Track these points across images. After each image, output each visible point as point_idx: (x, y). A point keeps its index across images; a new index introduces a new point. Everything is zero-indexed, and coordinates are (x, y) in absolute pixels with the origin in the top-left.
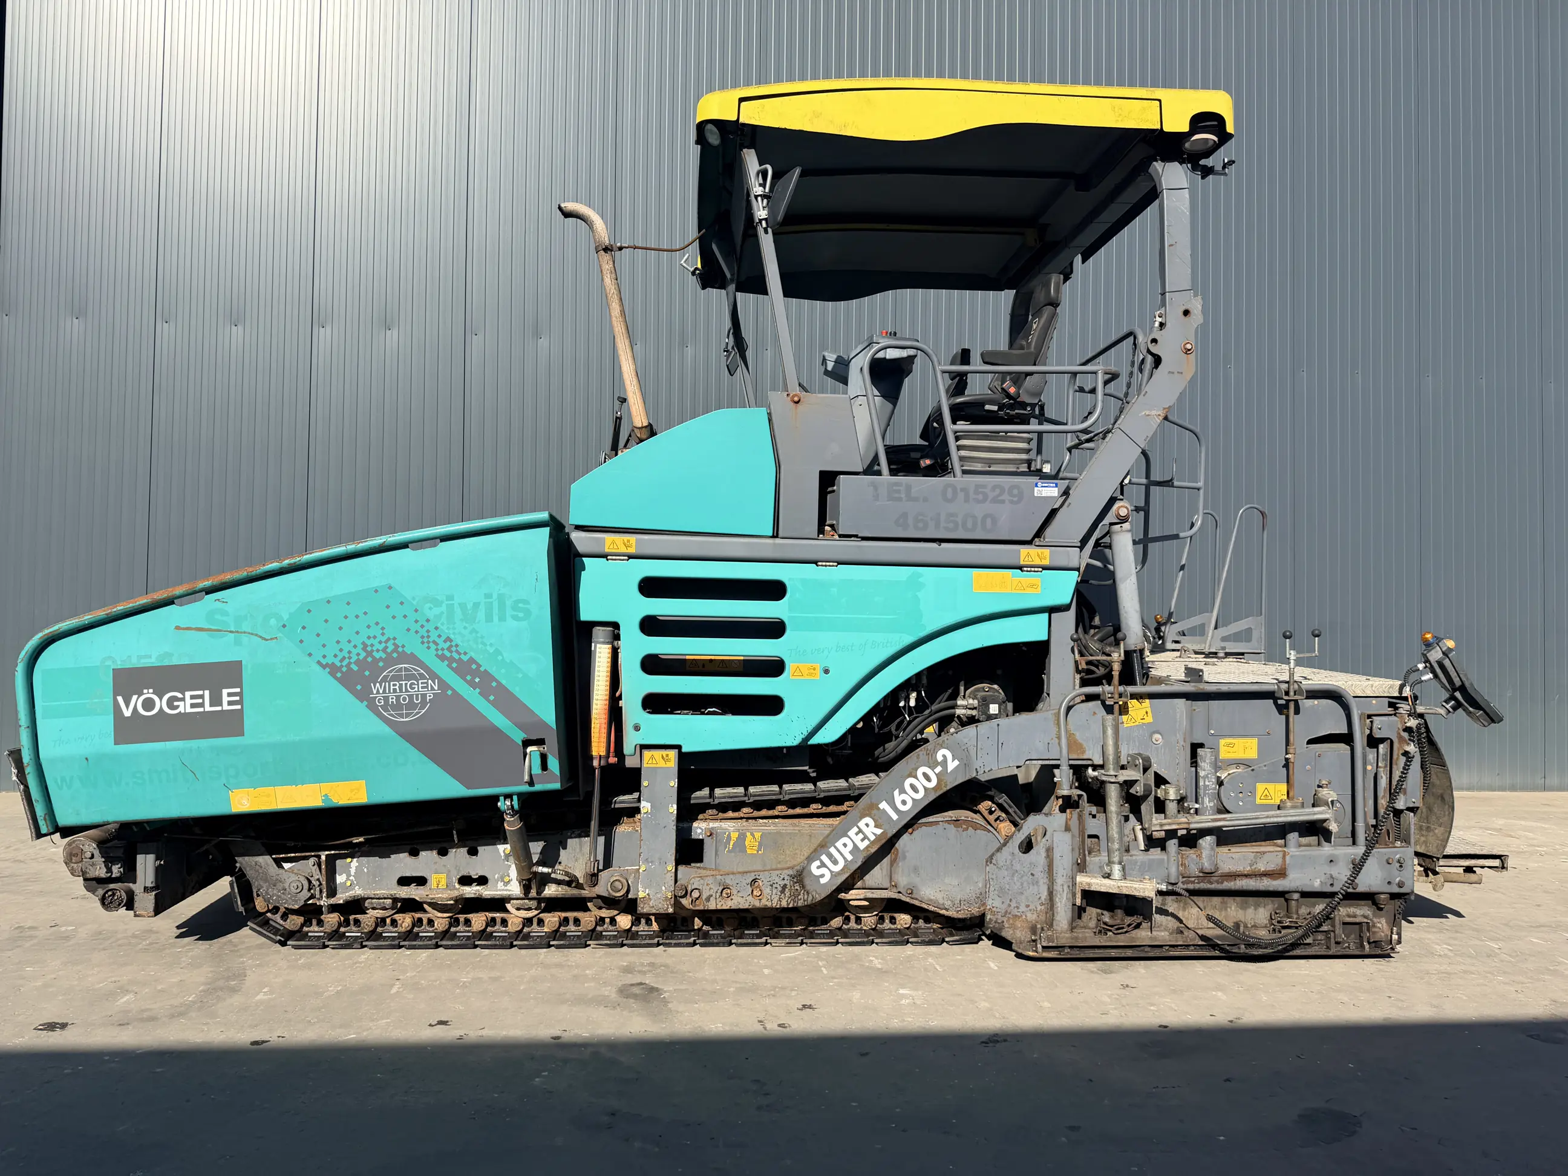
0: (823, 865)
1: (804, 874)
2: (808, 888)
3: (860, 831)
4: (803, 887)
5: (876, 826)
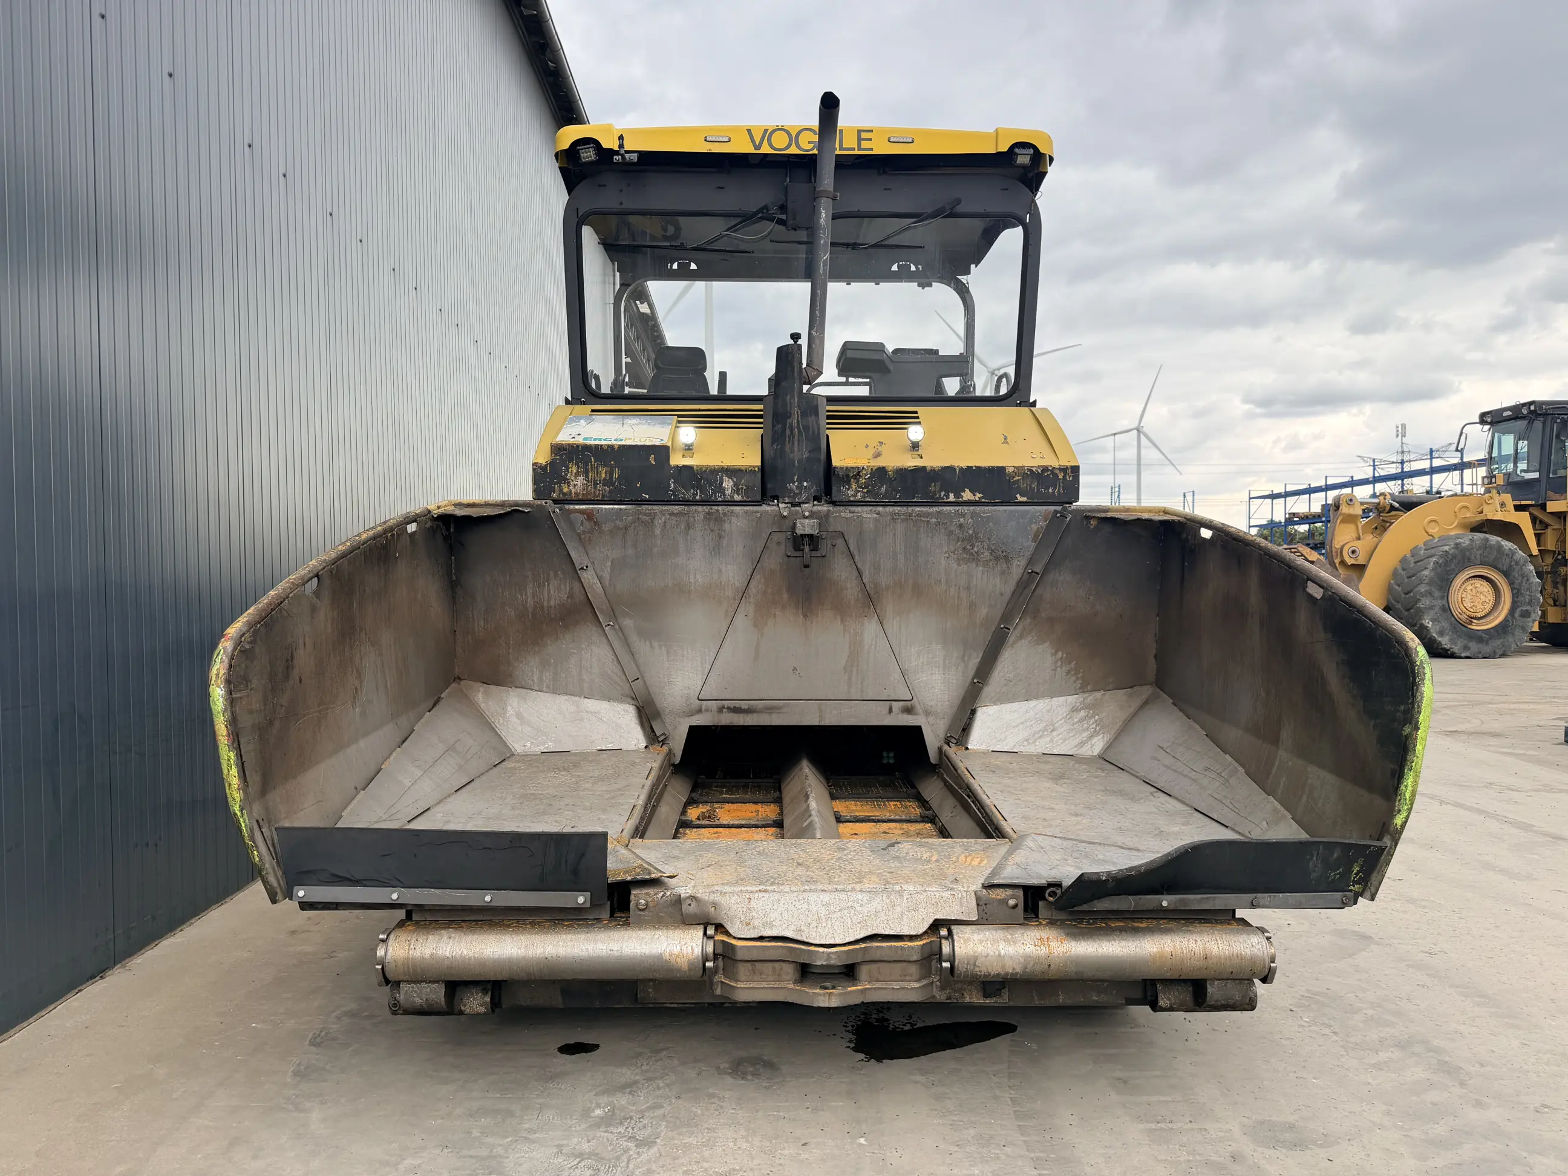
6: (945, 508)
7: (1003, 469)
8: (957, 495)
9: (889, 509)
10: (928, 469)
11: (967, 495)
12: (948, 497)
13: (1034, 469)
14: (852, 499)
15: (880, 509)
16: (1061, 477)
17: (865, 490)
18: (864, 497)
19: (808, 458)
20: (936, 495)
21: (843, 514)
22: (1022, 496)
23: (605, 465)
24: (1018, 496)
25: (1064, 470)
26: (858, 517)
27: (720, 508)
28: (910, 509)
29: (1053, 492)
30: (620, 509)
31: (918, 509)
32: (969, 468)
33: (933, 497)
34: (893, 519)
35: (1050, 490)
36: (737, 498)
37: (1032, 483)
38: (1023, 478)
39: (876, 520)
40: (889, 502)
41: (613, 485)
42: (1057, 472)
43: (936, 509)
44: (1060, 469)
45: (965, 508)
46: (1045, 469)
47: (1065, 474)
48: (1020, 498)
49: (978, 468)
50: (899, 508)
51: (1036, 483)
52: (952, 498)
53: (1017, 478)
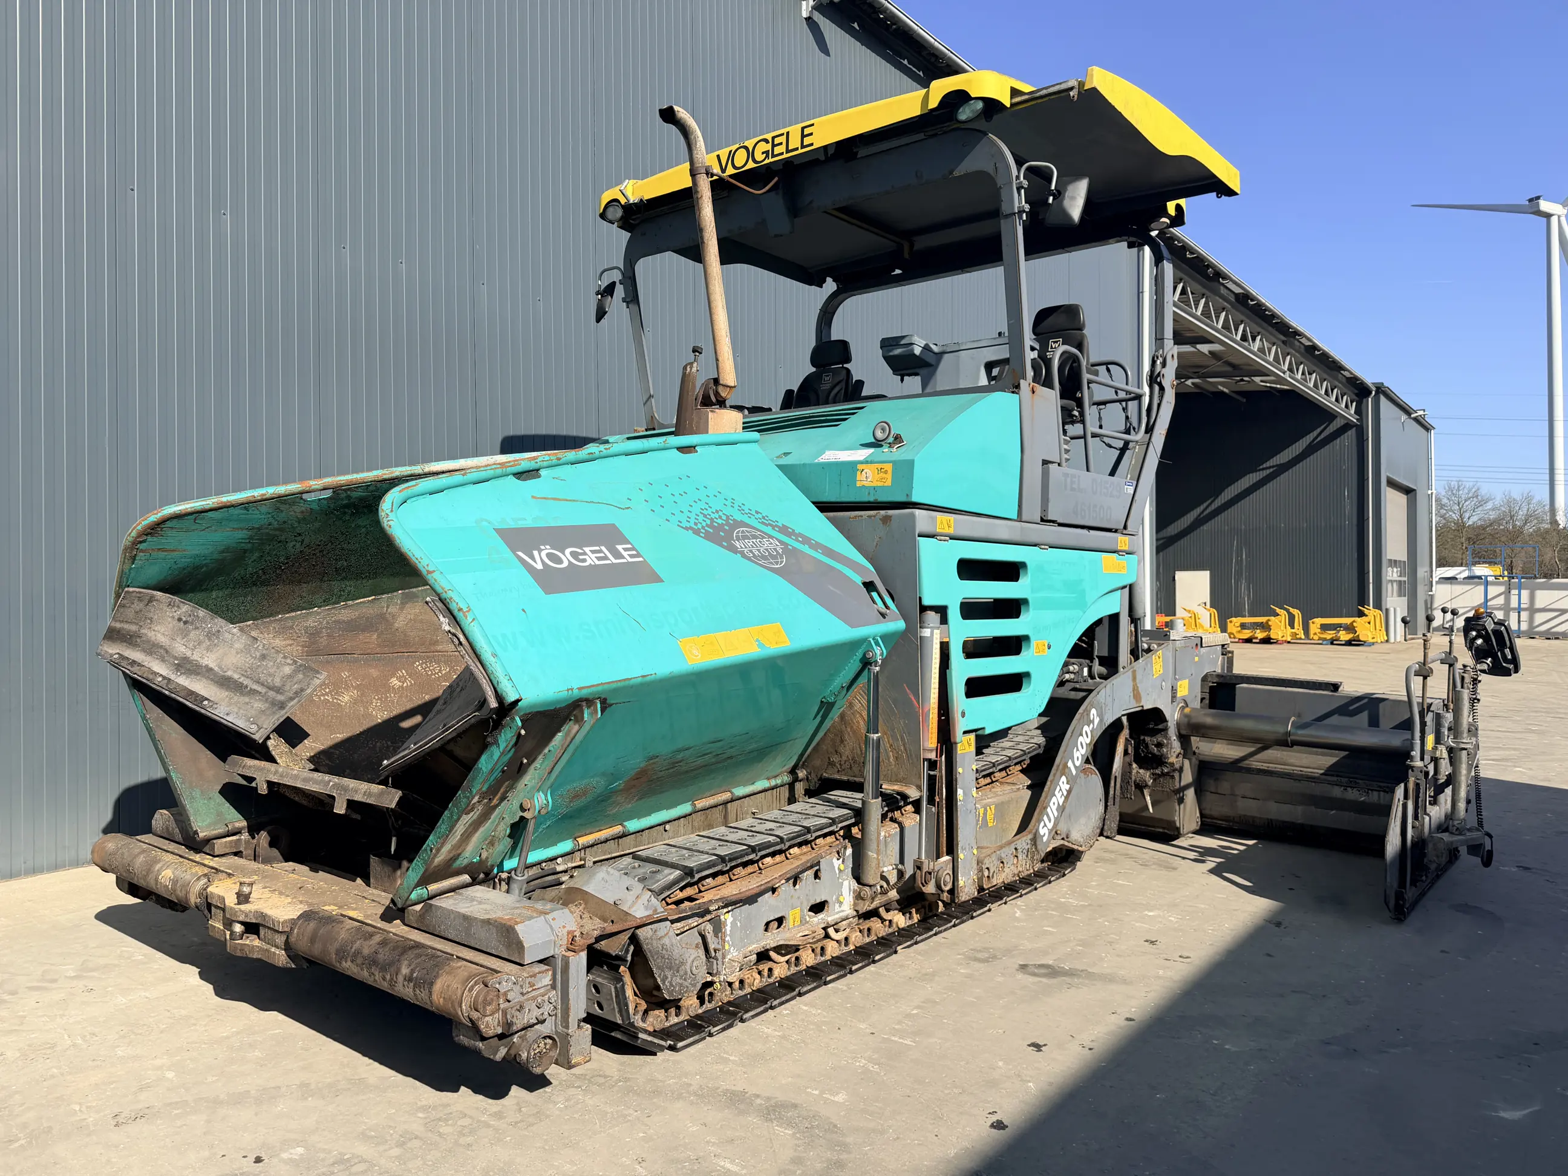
0: (1045, 825)
1: (1037, 836)
2: (1039, 847)
3: (1061, 789)
4: (1036, 848)
5: (1067, 783)
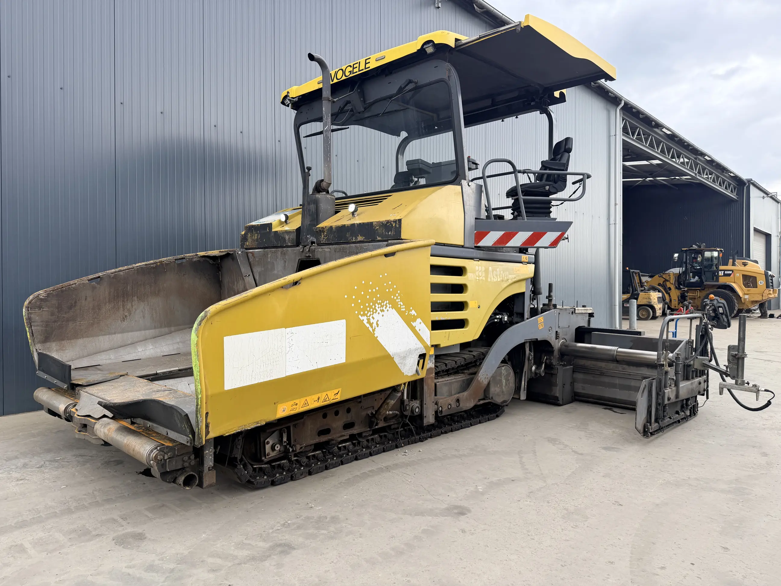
6: (351, 245)
7: (372, 223)
8: (356, 238)
9: (334, 246)
10: (346, 225)
11: (360, 238)
12: (353, 240)
13: (384, 222)
14: (322, 242)
15: (331, 246)
16: (394, 226)
17: (326, 238)
18: (325, 241)
19: (309, 224)
20: (348, 238)
21: (319, 250)
22: (379, 237)
23: (257, 233)
24: (377, 237)
25: (395, 221)
26: (324, 250)
27: (285, 249)
28: (340, 246)
29: (391, 234)
30: (260, 251)
31: (342, 246)
32: (360, 224)
33: (347, 240)
34: (335, 251)
35: (390, 233)
36: (289, 244)
37: (383, 230)
38: (379, 228)
39: (330, 252)
40: (334, 243)
41: (258, 241)
42: (392, 223)
43: (348, 245)
44: (393, 221)
45: (358, 244)
46: (388, 222)
47: (396, 223)
48: (379, 238)
49: (363, 223)
50: (337, 246)
51: (384, 230)
52: (354, 240)
53: (377, 228)
